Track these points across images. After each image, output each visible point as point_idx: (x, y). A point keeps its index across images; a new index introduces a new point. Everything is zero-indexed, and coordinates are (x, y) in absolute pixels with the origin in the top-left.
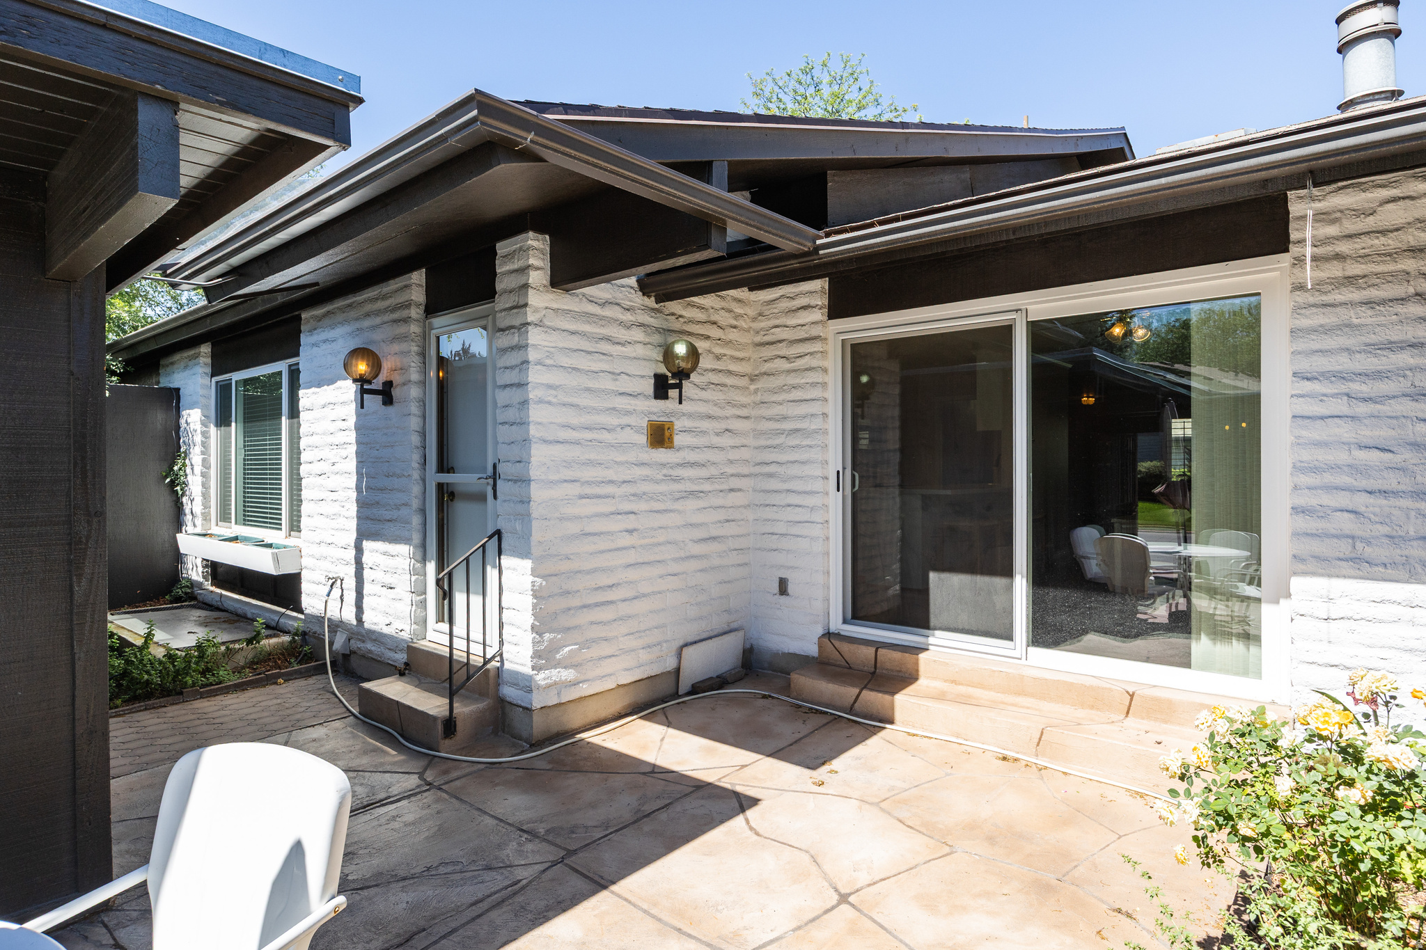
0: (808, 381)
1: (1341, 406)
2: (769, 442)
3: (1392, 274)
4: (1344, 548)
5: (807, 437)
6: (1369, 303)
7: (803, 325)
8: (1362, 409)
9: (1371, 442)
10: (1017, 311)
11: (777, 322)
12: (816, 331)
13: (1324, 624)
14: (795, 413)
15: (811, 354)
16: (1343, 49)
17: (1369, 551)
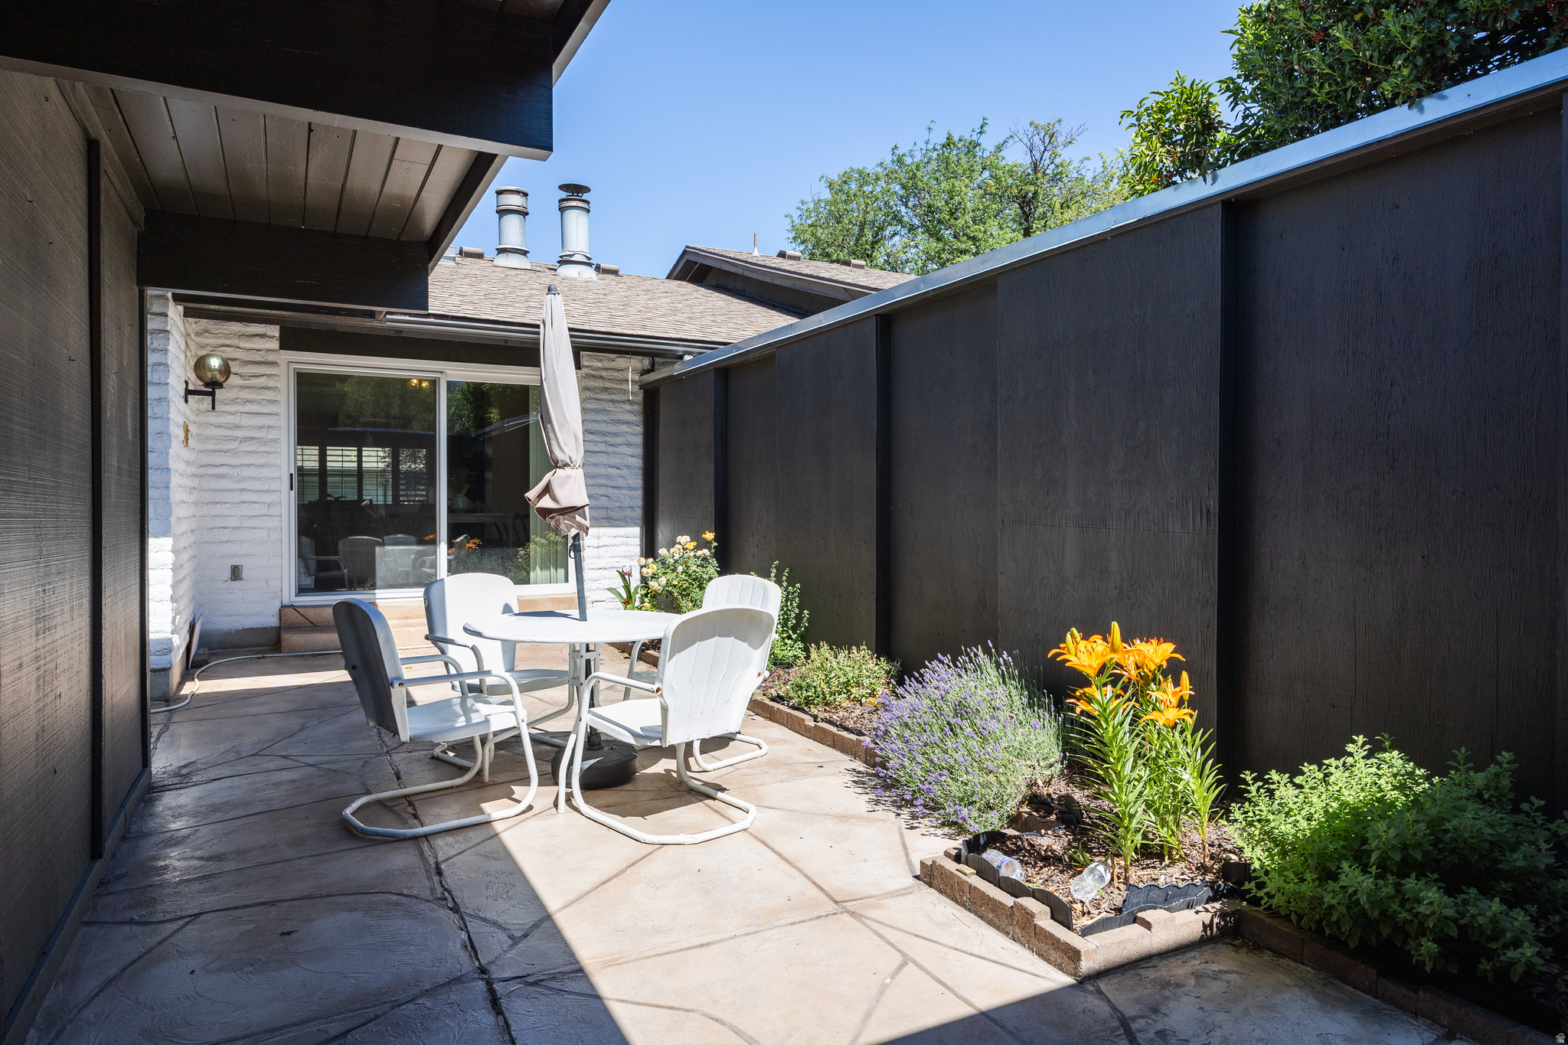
0: (264, 397)
1: (602, 447)
2: (218, 447)
3: (620, 389)
4: (603, 513)
5: (265, 445)
6: (612, 401)
7: (258, 350)
8: (611, 449)
9: (613, 464)
10: (442, 372)
11: (228, 342)
12: (271, 357)
13: (596, 550)
14: (250, 423)
15: (269, 376)
16: (502, 212)
17: (612, 514)
